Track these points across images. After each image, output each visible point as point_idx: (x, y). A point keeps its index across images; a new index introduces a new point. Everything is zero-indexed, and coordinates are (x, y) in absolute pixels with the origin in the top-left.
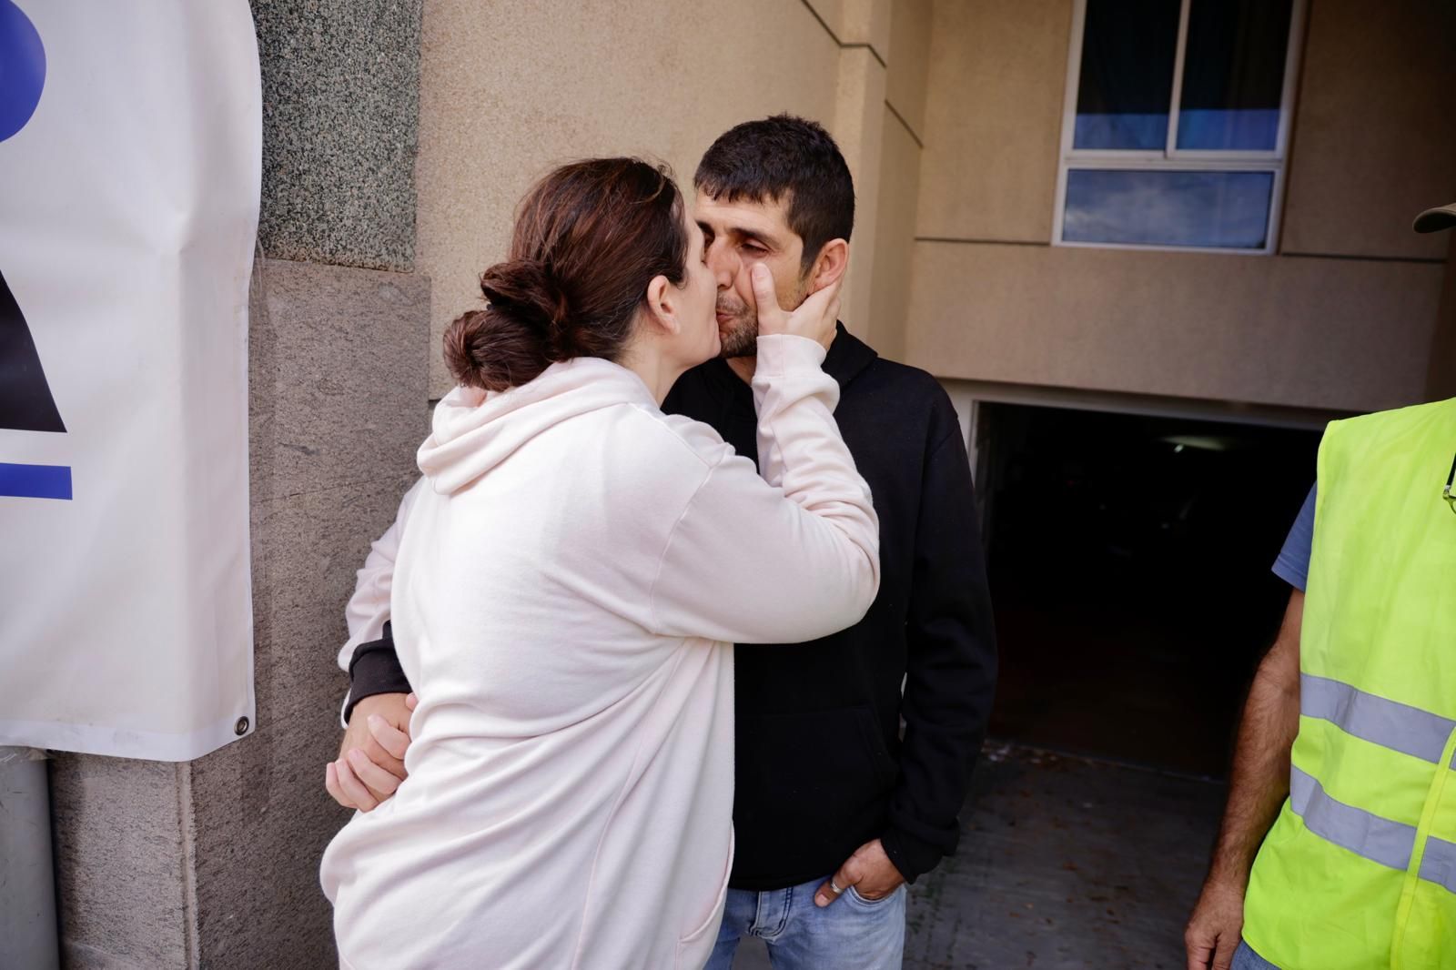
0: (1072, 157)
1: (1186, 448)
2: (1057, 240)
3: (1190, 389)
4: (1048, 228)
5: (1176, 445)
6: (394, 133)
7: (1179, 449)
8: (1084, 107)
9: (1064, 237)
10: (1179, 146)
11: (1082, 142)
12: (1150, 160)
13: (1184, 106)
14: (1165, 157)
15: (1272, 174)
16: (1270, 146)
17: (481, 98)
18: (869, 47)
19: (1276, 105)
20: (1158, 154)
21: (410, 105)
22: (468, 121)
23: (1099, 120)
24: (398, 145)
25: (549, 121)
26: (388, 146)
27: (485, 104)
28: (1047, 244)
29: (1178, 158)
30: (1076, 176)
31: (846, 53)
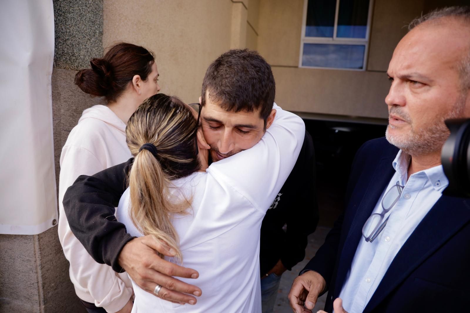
0: (305, 39)
1: (339, 131)
2: (300, 66)
3: (341, 112)
4: (297, 62)
5: (335, 130)
6: (96, 27)
7: (337, 131)
8: (308, 24)
9: (303, 64)
10: (337, 36)
11: (308, 34)
12: (328, 41)
13: (339, 24)
14: (333, 40)
15: (364, 46)
16: (364, 37)
18: (242, 3)
19: (365, 24)
20: (330, 39)
21: (100, 18)
23: (313, 28)
24: (97, 31)
25: (143, 25)
26: (94, 32)
27: (122, 18)
28: (297, 67)
29: (336, 40)
30: (306, 45)
31: (235, 4)
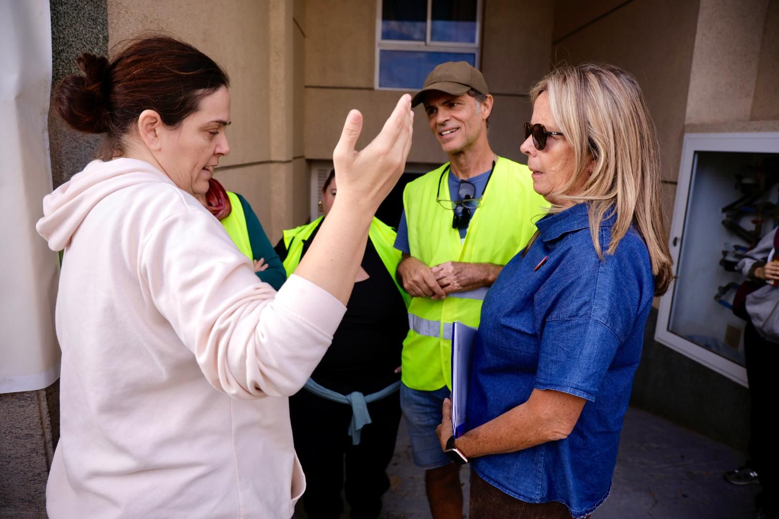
0: (381, 44)
2: (376, 86)
4: (371, 80)
6: (98, 29)
8: (385, 18)
9: (380, 86)
10: (432, 39)
11: (386, 36)
12: (419, 46)
13: (434, 18)
14: (426, 44)
15: (474, 55)
16: (473, 41)
17: (120, 8)
19: (474, 19)
20: (422, 43)
21: (103, 13)
22: (115, 21)
23: (394, 24)
24: (100, 36)
26: (96, 36)
27: (122, 11)
28: (372, 89)
29: (431, 45)
30: (383, 52)
